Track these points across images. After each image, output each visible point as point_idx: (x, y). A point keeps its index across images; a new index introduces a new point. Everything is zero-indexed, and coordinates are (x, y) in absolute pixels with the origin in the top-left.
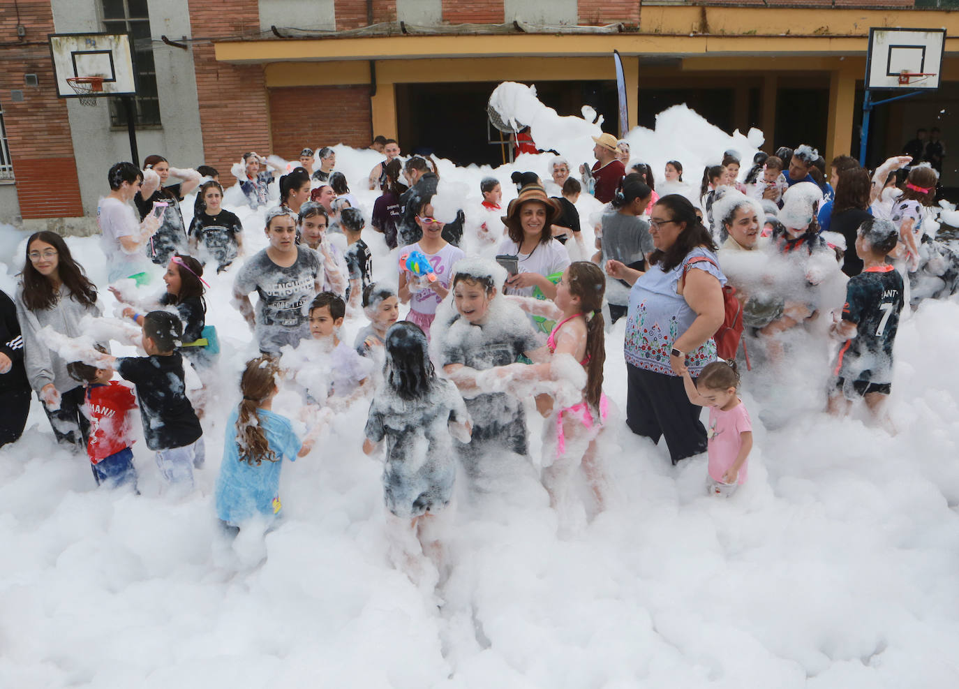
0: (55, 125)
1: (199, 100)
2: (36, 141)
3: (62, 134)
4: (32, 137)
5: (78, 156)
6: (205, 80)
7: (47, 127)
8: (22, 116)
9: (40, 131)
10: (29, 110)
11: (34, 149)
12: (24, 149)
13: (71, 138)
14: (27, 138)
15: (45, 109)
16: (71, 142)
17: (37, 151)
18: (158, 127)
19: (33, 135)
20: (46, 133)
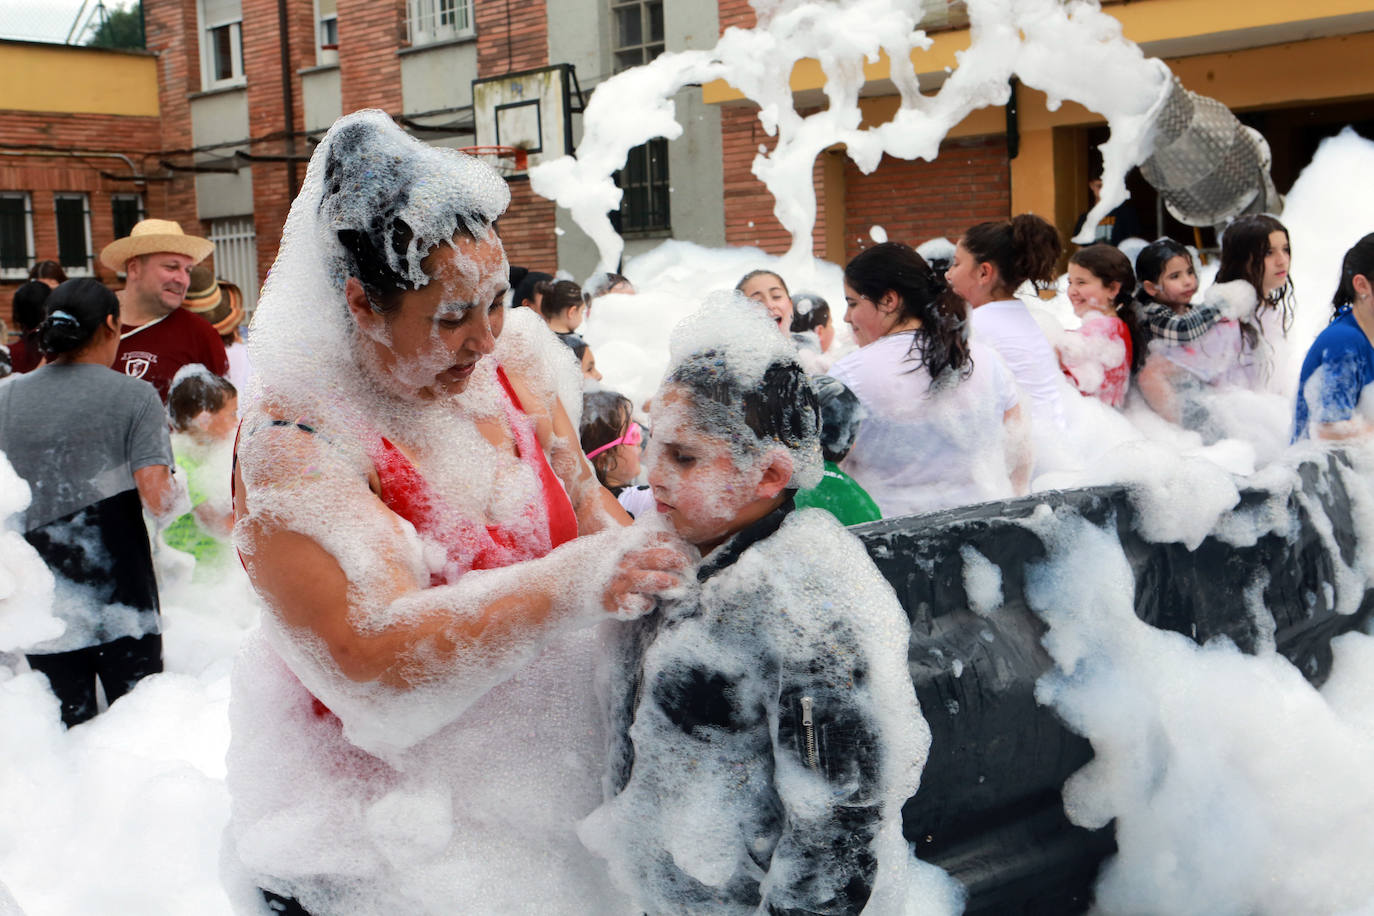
0: (539, 232)
1: (726, 181)
3: (545, 247)
6: (736, 143)
7: (530, 235)
9: (521, 243)
15: (529, 207)
18: (666, 233)
20: (527, 246)
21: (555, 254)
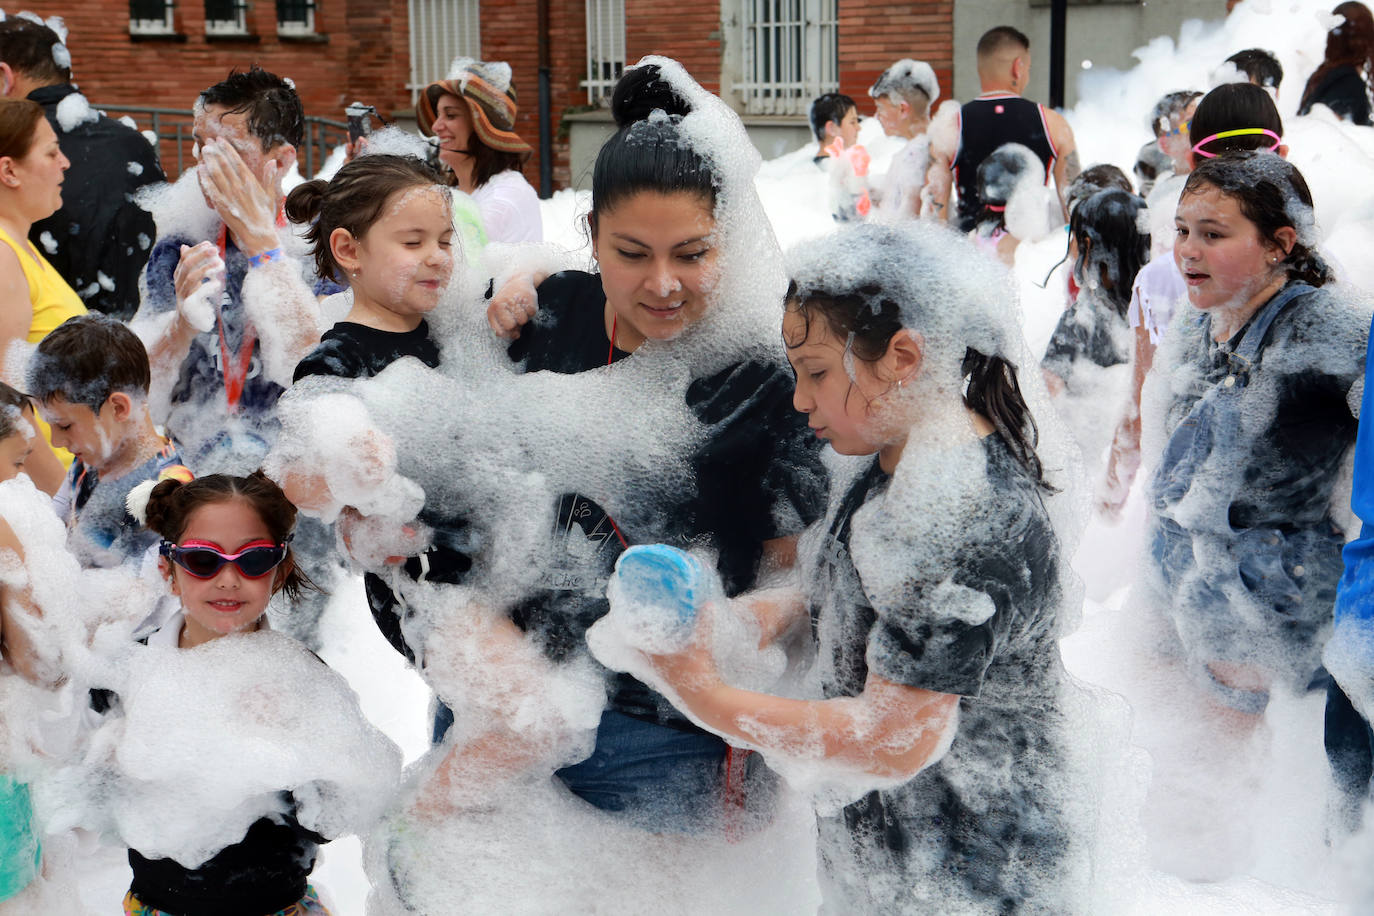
2: (887, 29)
3: (935, 13)
4: (881, 20)
5: (961, 65)
9: (896, 5)
14: (873, 20)
16: (951, 33)
17: (886, 51)
19: (882, 15)
20: (908, 10)
21: (951, 22)
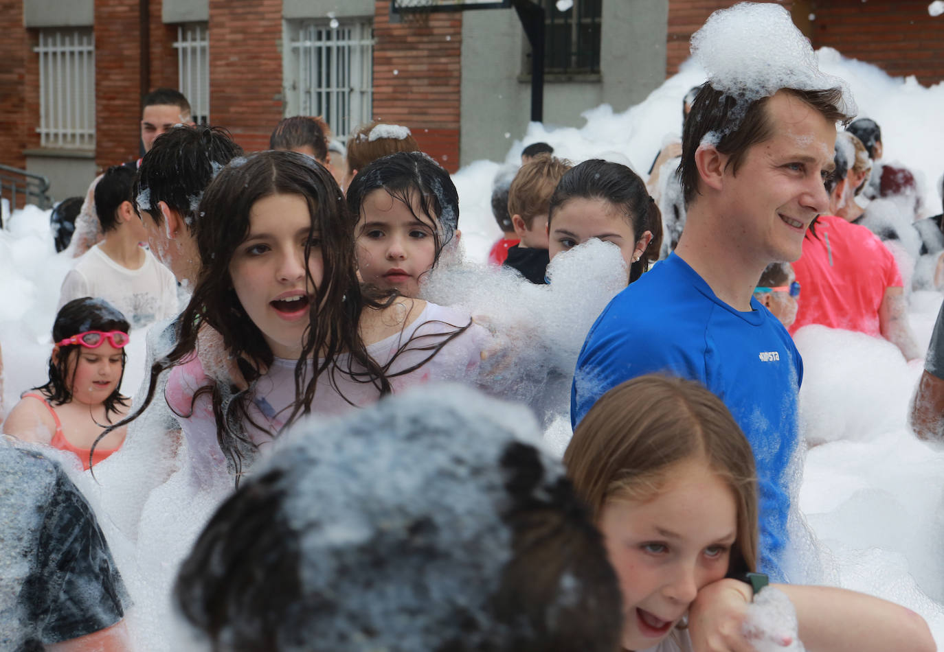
0: (441, 67)
2: (410, 96)
3: (447, 85)
4: (406, 89)
5: (466, 126)
7: (429, 70)
8: (397, 49)
9: (418, 78)
10: (410, 39)
11: (406, 111)
12: (392, 110)
13: (459, 92)
14: (399, 89)
15: (430, 38)
16: (459, 100)
17: (409, 113)
18: (593, 77)
20: (426, 81)
